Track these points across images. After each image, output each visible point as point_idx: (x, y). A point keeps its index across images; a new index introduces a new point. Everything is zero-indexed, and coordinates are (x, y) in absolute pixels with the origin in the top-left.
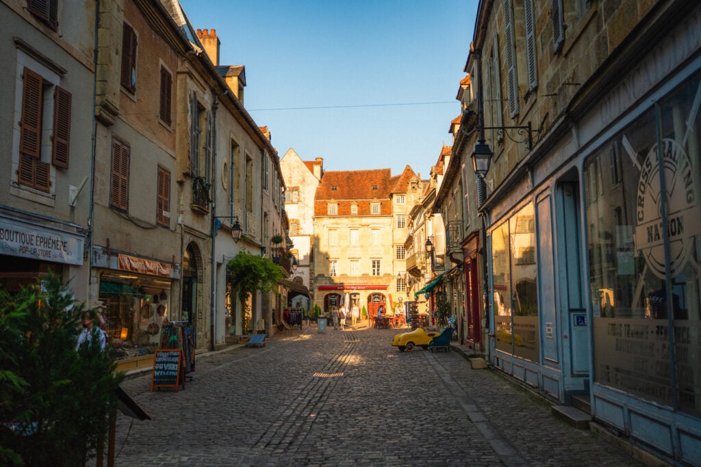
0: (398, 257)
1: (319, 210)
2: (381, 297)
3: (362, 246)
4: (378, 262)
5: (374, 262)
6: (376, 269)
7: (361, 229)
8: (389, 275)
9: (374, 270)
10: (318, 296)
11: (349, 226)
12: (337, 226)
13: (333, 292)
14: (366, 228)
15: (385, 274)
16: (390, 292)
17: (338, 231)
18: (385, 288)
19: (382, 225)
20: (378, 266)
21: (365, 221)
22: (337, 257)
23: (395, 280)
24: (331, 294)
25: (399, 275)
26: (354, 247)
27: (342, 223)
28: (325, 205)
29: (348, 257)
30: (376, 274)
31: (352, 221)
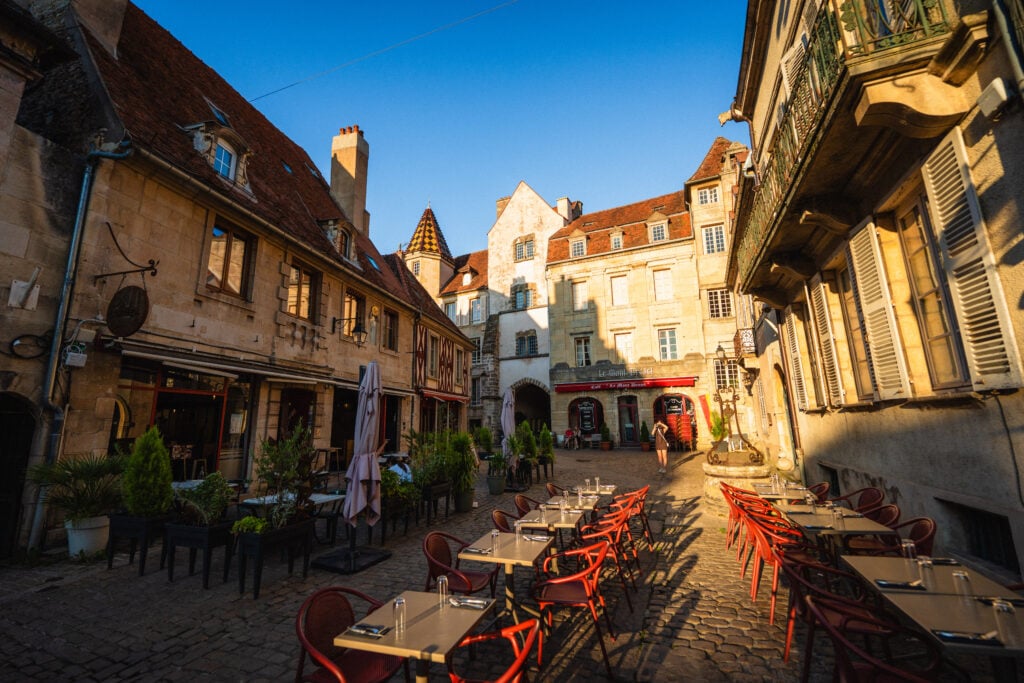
0: (714, 313)
1: (555, 253)
2: (683, 402)
3: (634, 306)
4: (672, 332)
5: (662, 333)
6: (668, 346)
7: (632, 274)
8: (696, 356)
9: (664, 350)
10: (557, 404)
11: (608, 271)
12: (588, 274)
13: (583, 395)
14: (641, 270)
15: (688, 355)
16: (702, 393)
17: (589, 281)
18: (690, 383)
19: (674, 260)
20: (673, 341)
21: (639, 257)
22: (589, 329)
23: (712, 365)
24: (579, 401)
25: (720, 349)
26: (620, 308)
27: (595, 268)
28: (565, 244)
29: (610, 328)
30: (669, 355)
31: (614, 262)
